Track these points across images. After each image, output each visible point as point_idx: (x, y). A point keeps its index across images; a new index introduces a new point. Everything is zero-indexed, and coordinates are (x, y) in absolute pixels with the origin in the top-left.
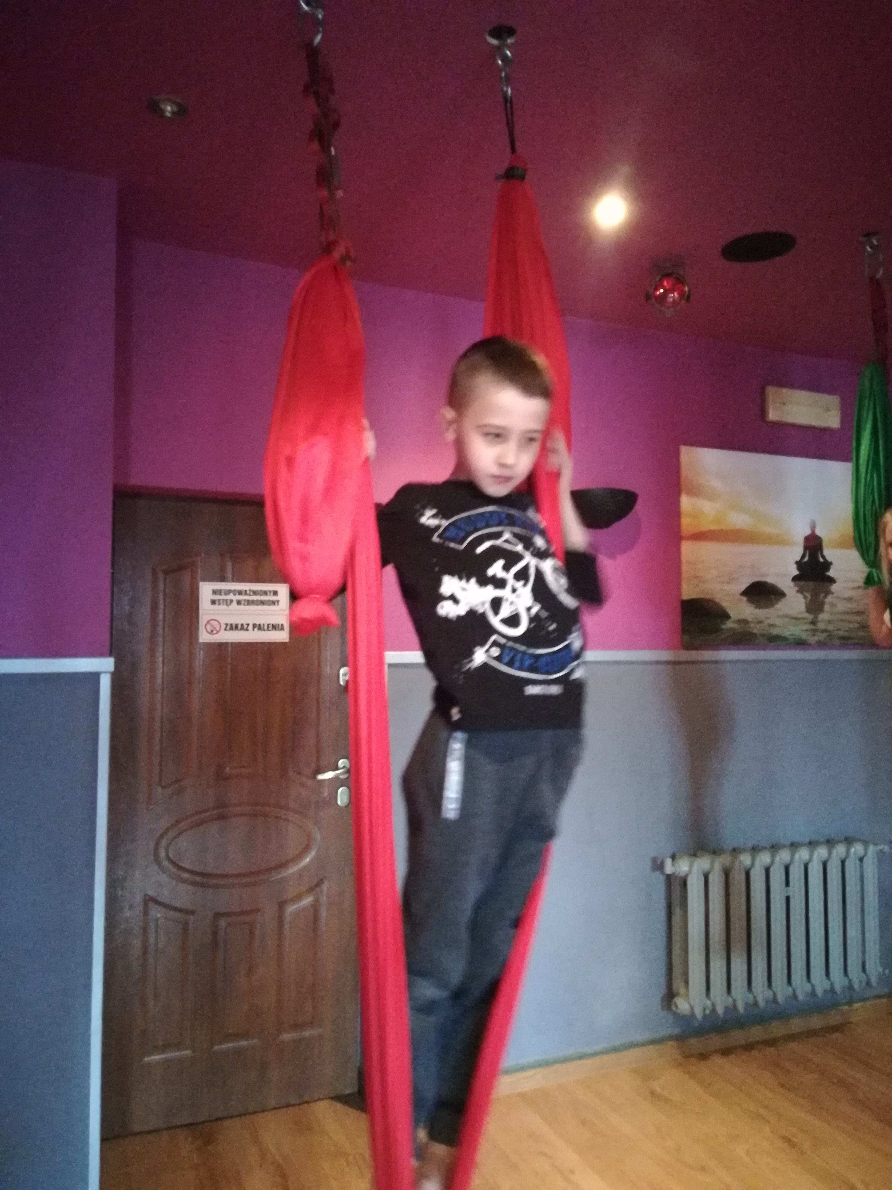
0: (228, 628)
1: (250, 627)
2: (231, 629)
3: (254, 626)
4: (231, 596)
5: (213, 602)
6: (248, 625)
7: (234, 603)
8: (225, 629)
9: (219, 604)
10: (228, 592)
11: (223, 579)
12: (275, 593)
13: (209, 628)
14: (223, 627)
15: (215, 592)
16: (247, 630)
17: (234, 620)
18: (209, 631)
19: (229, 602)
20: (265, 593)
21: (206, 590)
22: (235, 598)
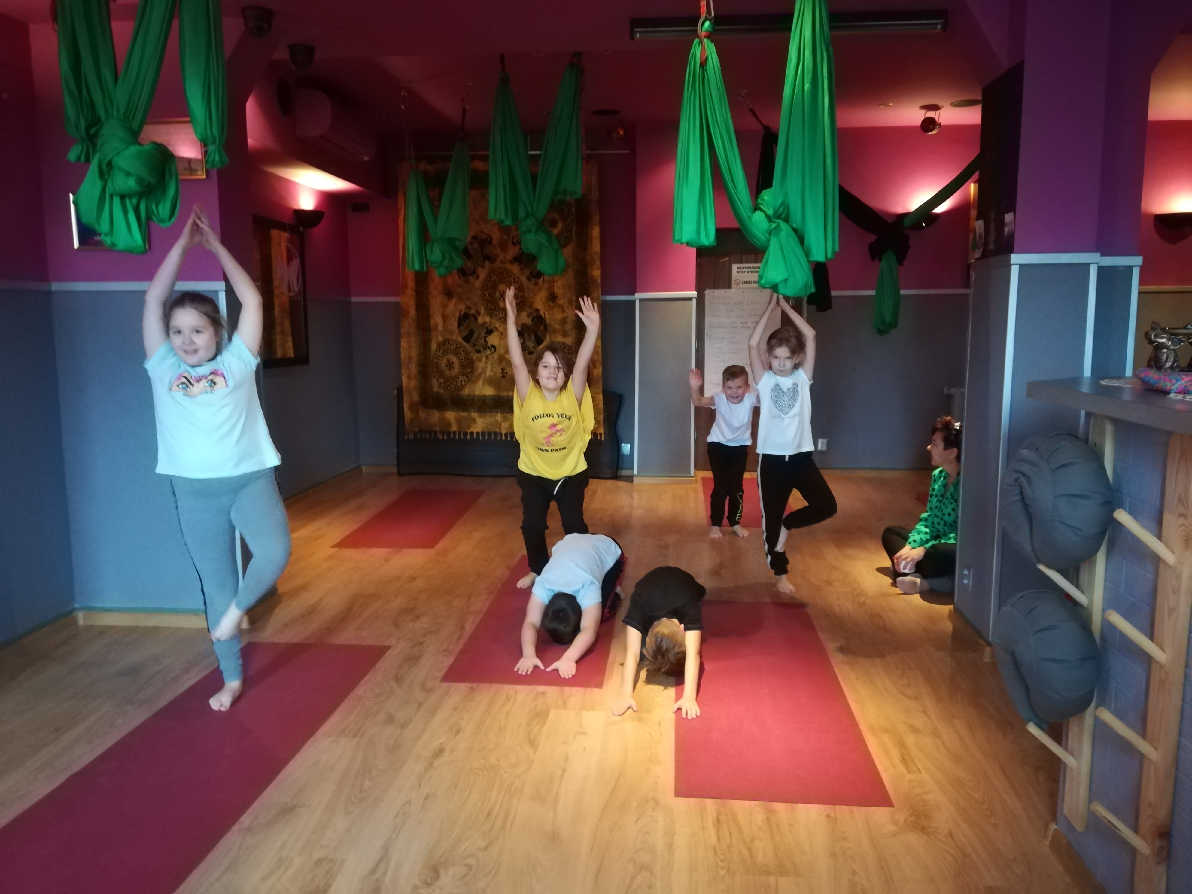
2: (745, 283)
3: (754, 282)
5: (737, 272)
6: (751, 281)
7: (746, 272)
8: (742, 283)
9: (740, 273)
10: (744, 268)
11: (741, 262)
13: (736, 283)
15: (738, 268)
16: (751, 283)
17: (746, 280)
18: (736, 284)
19: (743, 272)
21: (735, 267)
22: (745, 270)
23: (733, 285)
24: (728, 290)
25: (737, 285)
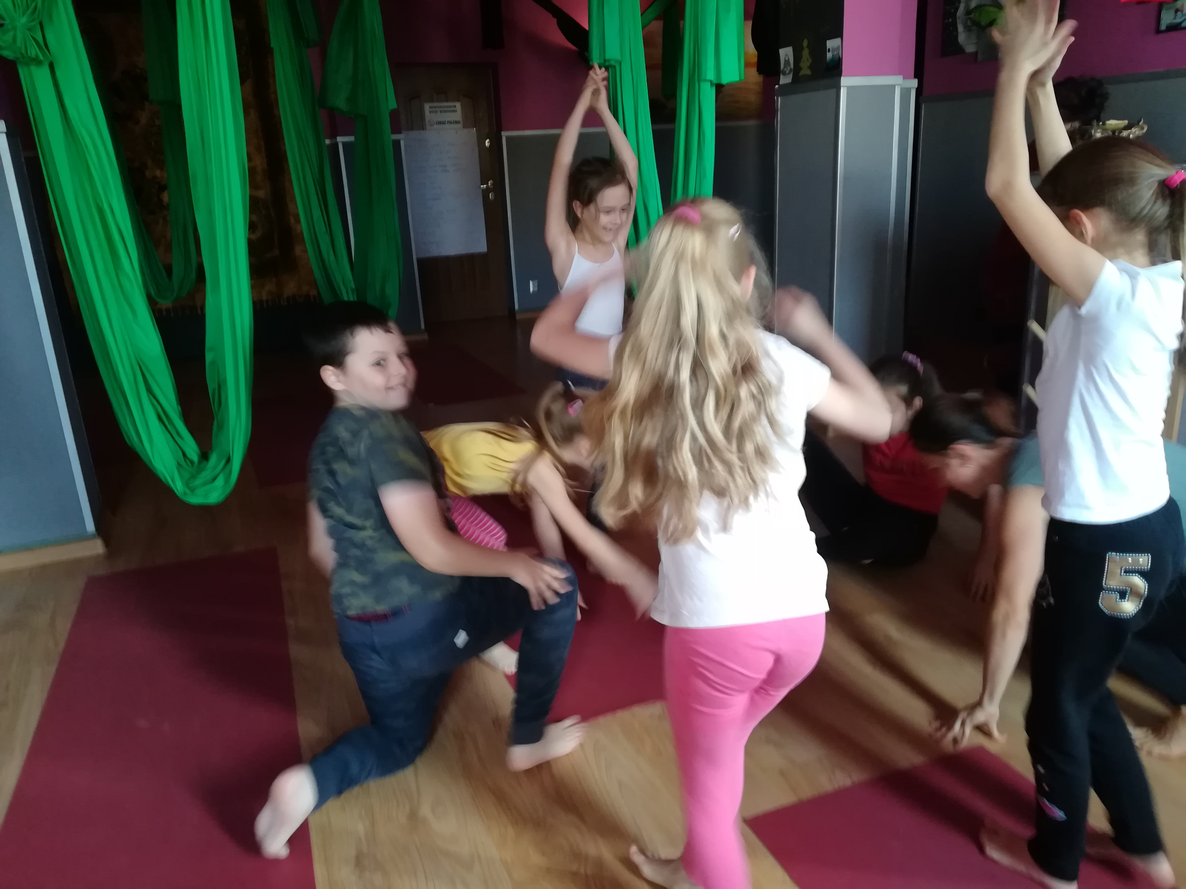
0: (437, 123)
1: (447, 123)
2: (439, 123)
3: (448, 121)
4: (437, 109)
5: (430, 112)
6: (445, 121)
7: (439, 112)
9: (433, 112)
10: (435, 107)
11: (432, 101)
12: (455, 107)
13: (429, 124)
14: (435, 123)
15: (430, 108)
16: (445, 124)
17: (440, 120)
19: (437, 112)
20: (451, 107)
21: (427, 107)
22: (439, 110)
23: (428, 127)
24: (422, 132)
25: (432, 125)
